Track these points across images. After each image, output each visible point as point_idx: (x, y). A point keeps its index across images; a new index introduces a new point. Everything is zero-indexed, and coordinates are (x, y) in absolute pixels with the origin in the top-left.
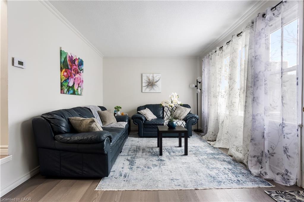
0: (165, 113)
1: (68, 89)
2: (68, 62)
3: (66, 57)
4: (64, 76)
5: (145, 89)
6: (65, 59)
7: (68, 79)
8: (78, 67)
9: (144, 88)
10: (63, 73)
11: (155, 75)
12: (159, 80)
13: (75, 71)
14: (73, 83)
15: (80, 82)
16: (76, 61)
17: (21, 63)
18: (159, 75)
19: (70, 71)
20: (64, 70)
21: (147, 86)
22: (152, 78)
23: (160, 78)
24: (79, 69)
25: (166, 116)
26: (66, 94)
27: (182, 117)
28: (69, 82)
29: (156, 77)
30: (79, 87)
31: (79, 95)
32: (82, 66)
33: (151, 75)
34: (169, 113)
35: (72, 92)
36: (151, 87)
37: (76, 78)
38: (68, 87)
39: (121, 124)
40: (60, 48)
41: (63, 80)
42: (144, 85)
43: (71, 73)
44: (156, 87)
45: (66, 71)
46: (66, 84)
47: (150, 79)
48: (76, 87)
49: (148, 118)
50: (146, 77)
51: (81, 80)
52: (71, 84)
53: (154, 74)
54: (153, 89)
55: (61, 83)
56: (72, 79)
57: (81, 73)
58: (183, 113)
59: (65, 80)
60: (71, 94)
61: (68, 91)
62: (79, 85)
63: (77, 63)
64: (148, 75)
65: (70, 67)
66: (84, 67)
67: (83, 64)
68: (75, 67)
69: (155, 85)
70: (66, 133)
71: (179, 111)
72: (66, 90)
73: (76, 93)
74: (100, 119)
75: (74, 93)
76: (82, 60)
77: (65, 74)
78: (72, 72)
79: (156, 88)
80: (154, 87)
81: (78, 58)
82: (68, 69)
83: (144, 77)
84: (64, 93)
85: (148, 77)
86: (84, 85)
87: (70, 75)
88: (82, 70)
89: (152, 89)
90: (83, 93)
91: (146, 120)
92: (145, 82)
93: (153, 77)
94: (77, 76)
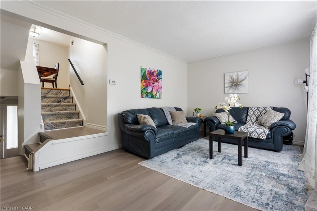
0: (248, 118)
1: (146, 95)
2: (147, 75)
3: (145, 72)
4: (143, 86)
5: (228, 90)
6: (144, 74)
7: (147, 87)
8: (157, 77)
9: (226, 89)
10: (143, 83)
11: (240, 74)
12: (245, 78)
13: (153, 81)
14: (151, 90)
15: (159, 88)
16: (155, 73)
17: (114, 82)
18: (245, 73)
19: (149, 81)
20: (143, 81)
21: (230, 86)
22: (236, 77)
23: (247, 75)
24: (158, 78)
25: (250, 121)
26: (145, 98)
27: (269, 124)
28: (147, 90)
29: (241, 75)
30: (158, 93)
31: (157, 98)
32: (161, 75)
33: (236, 74)
34: (254, 118)
35: (150, 96)
36: (235, 87)
37: (154, 85)
38: (147, 93)
39: (187, 124)
40: (141, 66)
41: (142, 89)
42: (226, 85)
43: (149, 83)
44: (242, 86)
45: (145, 82)
46: (145, 91)
47: (234, 78)
48: (154, 93)
49: (222, 121)
50: (228, 77)
51: (160, 86)
52: (149, 91)
53: (239, 72)
54: (238, 89)
55: (141, 91)
56: (150, 87)
57: (159, 81)
58: (270, 118)
59: (145, 88)
60: (149, 98)
61: (147, 96)
62: (157, 91)
63: (155, 74)
64: (231, 74)
65: (148, 78)
66: (163, 76)
67: (162, 74)
68: (153, 77)
69: (240, 84)
70: (131, 123)
71: (267, 116)
72: (145, 95)
73: (155, 97)
74: (171, 118)
75: (152, 97)
76: (161, 71)
77: (145, 84)
78: (151, 81)
79: (241, 88)
80: (239, 88)
81: (156, 70)
82: (147, 80)
83: (226, 77)
84: (143, 98)
85: (231, 77)
86: (163, 90)
87: (148, 84)
88: (162, 78)
89: (236, 89)
90: (161, 97)
91: (220, 123)
92: (228, 83)
93: (238, 76)
94: (155, 84)
